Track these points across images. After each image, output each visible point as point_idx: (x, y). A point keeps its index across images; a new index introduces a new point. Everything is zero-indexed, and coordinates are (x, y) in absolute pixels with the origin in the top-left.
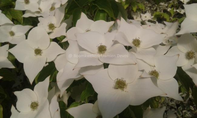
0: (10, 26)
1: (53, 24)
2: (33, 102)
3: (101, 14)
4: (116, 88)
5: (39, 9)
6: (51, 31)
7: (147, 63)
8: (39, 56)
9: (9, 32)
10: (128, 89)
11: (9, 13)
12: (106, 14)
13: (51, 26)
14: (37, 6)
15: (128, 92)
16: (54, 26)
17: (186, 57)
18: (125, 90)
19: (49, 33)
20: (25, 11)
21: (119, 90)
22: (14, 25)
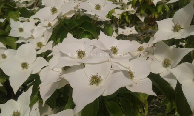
0: (2, 50)
1: (41, 42)
2: (15, 111)
3: (86, 35)
4: (92, 84)
5: (32, 36)
6: (39, 48)
7: (123, 66)
8: (25, 70)
9: (2, 55)
10: (102, 84)
11: (3, 40)
12: (91, 35)
13: (40, 44)
14: (30, 34)
15: (102, 86)
16: (42, 44)
17: (163, 65)
18: (100, 85)
19: (37, 50)
20: (20, 37)
21: (95, 85)
22: (6, 50)
